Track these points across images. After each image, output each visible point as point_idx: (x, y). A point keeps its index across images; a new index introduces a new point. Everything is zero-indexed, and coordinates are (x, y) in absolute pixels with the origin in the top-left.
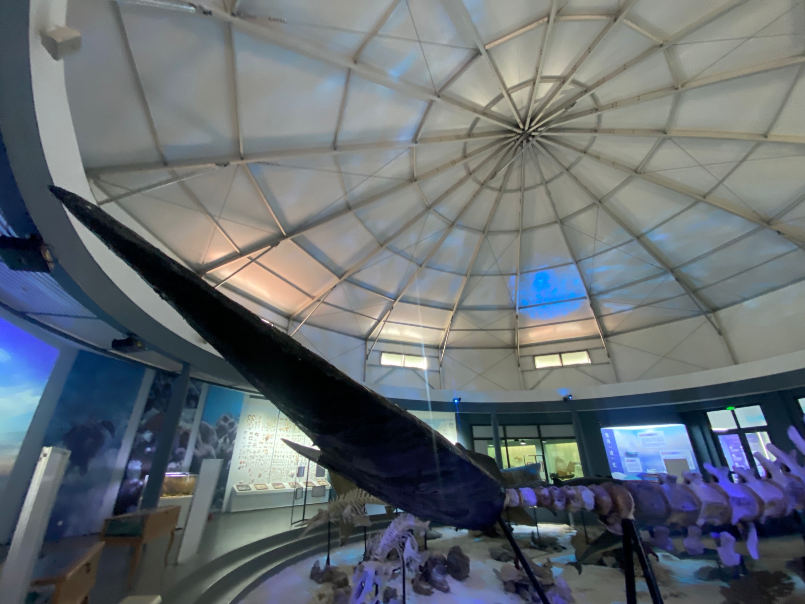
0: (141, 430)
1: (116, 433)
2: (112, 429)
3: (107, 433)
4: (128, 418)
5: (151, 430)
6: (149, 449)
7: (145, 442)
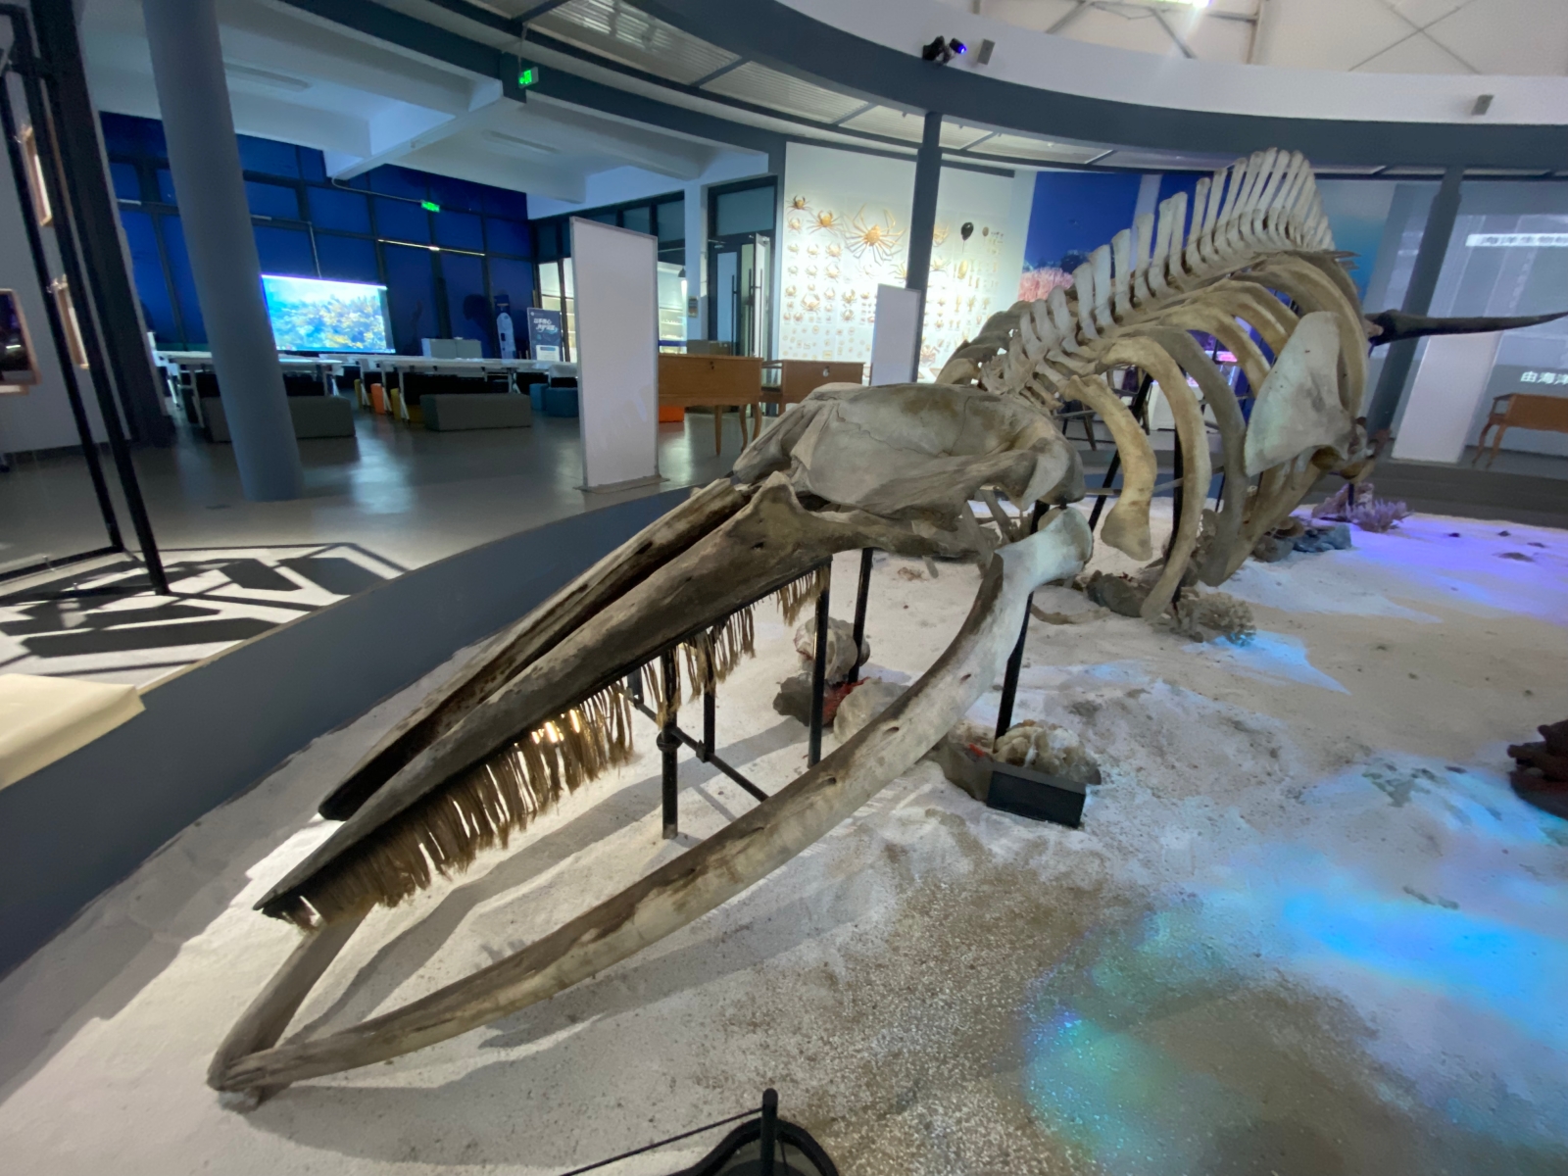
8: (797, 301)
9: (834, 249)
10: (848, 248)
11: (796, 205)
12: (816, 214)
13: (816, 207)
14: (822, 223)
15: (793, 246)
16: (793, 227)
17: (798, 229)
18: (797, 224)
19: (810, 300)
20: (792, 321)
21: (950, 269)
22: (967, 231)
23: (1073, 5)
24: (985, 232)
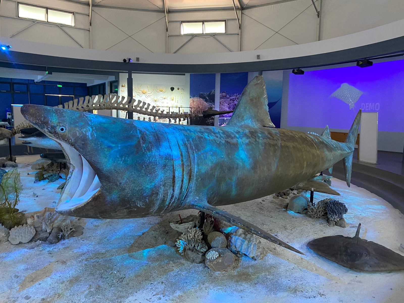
10: (138, 95)
11: (122, 86)
15: (123, 95)
16: (122, 91)
17: (124, 91)
21: (169, 98)
22: (172, 89)
23: (191, 37)
24: (178, 89)
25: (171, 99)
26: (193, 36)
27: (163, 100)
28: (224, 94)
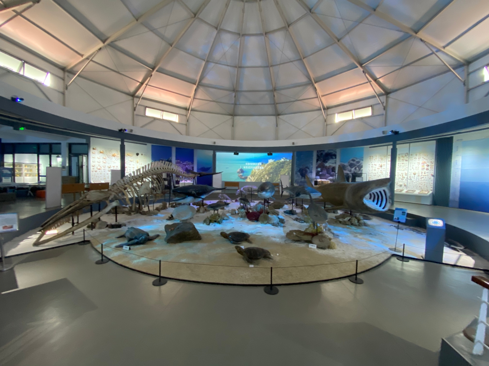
0: (317, 168)
1: (310, 169)
2: (309, 169)
3: (308, 169)
4: (312, 165)
5: (320, 168)
6: (321, 173)
7: (319, 171)
8: (95, 168)
9: (105, 157)
10: (108, 157)
11: (94, 149)
12: (99, 151)
13: (99, 149)
14: (101, 152)
15: (94, 157)
16: (93, 153)
17: (95, 153)
18: (94, 153)
19: (99, 168)
20: (94, 172)
21: (135, 161)
22: (137, 154)
23: (153, 119)
24: (142, 155)
25: (136, 162)
26: (155, 119)
27: (130, 163)
28: (179, 161)
